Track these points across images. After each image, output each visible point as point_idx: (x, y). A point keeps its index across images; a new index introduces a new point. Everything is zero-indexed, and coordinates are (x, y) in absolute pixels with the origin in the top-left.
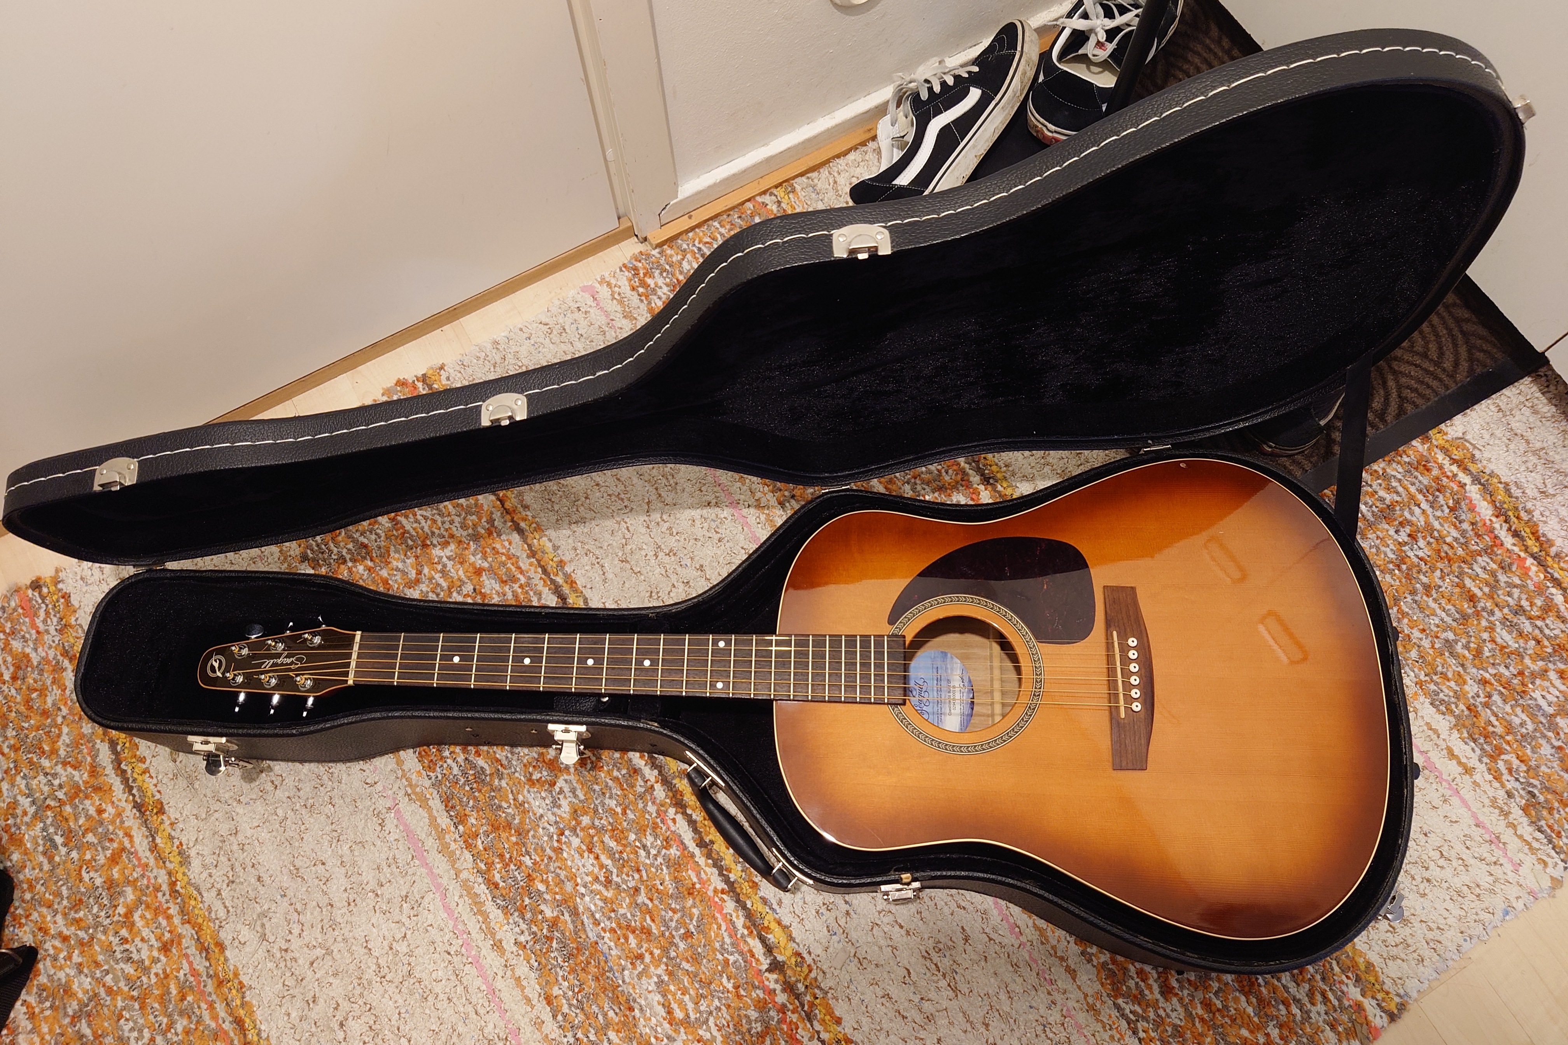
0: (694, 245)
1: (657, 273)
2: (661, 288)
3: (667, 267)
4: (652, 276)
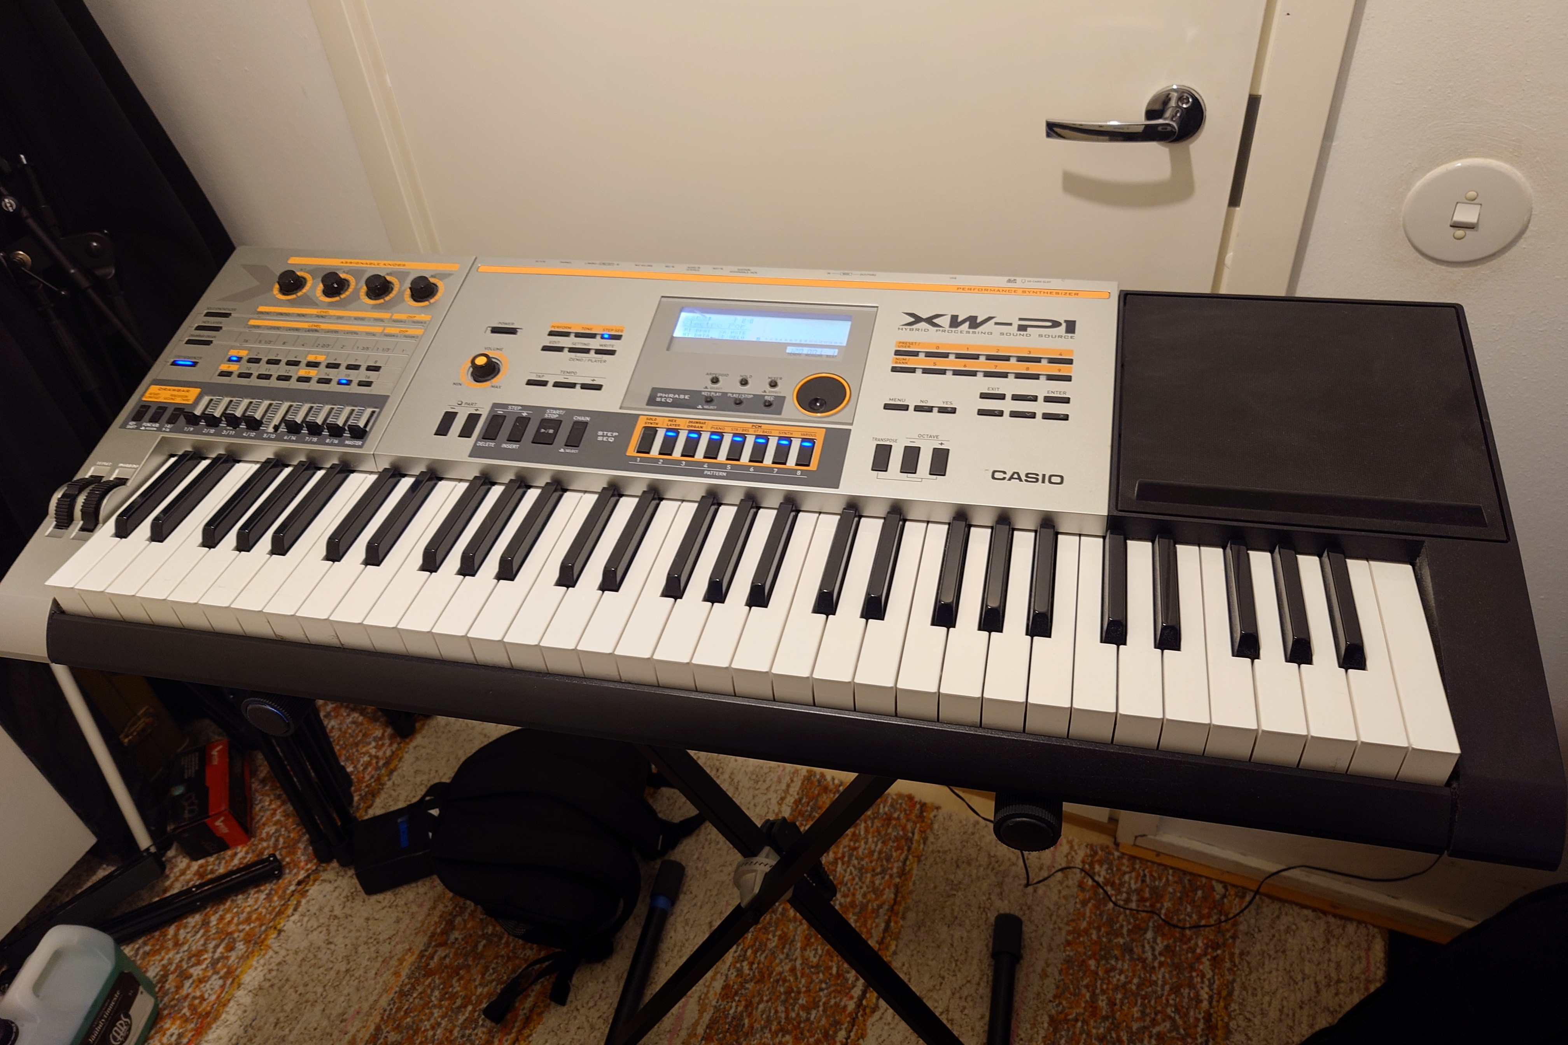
0: (1144, 871)
3: (1115, 869)
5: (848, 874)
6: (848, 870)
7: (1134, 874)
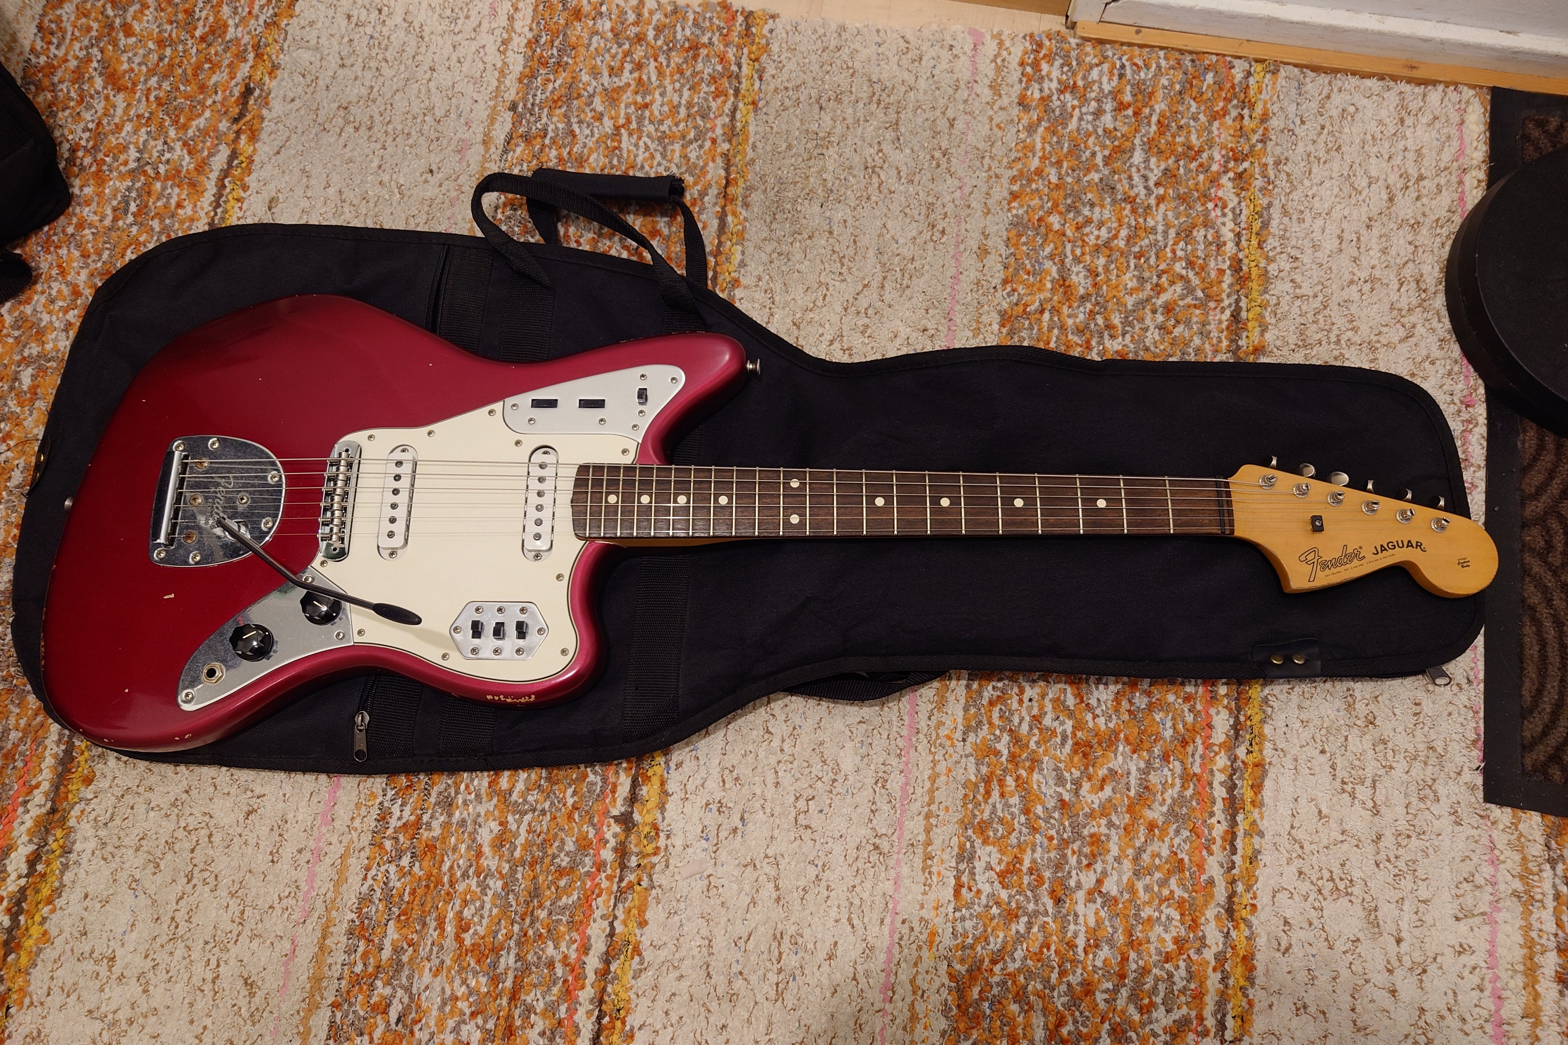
0: (1120, 59)
1: (1058, 62)
2: (1051, 80)
3: (1074, 63)
4: (1051, 62)
5: (642, 150)
6: (641, 144)
7: (1106, 66)
